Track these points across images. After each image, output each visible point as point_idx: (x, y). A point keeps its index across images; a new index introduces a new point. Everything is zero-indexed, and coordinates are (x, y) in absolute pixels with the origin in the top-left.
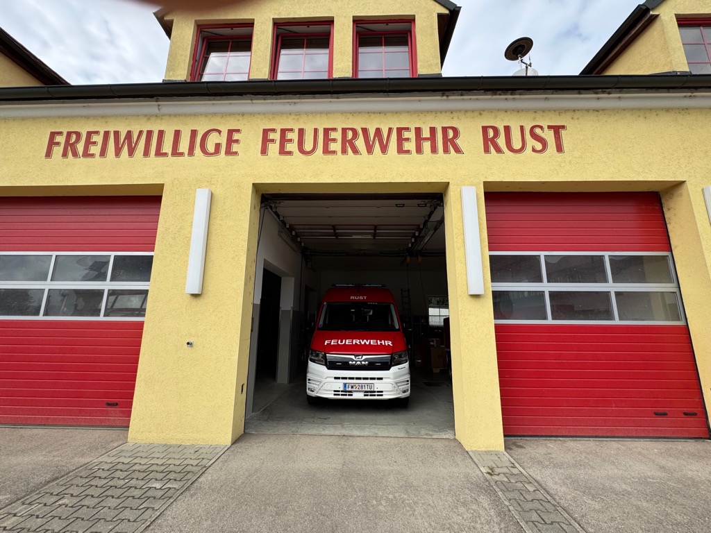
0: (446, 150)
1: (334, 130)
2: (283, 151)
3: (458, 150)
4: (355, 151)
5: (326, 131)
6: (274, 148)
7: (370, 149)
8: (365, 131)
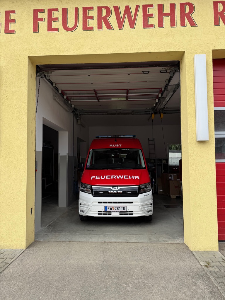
0: (183, 24)
1: (91, 8)
2: (51, 29)
3: (193, 24)
4: (109, 27)
5: (85, 10)
6: (43, 26)
7: (121, 25)
8: (116, 8)
